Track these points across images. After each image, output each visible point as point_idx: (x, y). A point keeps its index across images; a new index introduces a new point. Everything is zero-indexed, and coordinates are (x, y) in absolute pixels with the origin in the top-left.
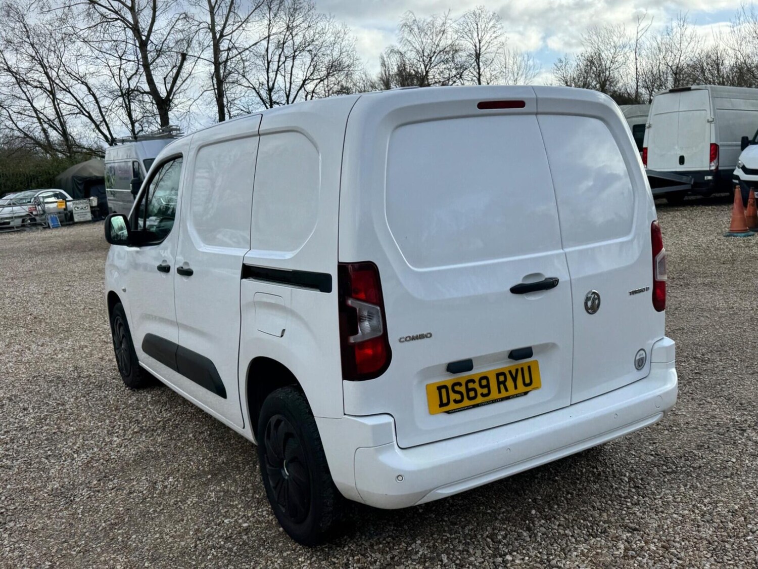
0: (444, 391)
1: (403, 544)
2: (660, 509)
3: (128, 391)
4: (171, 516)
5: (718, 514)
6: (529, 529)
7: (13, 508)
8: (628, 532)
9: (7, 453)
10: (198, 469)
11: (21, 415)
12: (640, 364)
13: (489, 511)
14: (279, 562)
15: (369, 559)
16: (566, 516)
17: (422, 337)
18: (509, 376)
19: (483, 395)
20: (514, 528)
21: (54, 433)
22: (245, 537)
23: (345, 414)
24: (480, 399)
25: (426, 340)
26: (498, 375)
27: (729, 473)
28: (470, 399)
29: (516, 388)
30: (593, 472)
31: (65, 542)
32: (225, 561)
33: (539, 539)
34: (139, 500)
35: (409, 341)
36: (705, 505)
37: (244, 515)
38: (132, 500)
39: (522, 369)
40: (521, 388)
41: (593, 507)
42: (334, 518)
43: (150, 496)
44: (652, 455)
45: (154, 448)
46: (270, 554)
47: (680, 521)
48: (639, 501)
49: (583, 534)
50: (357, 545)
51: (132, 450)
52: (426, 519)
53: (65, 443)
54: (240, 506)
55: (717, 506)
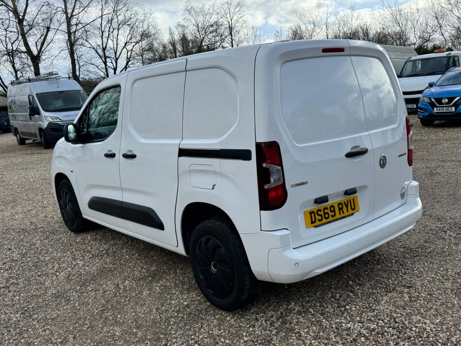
0: (313, 214)
1: (285, 305)
2: (419, 275)
3: (73, 234)
4: (137, 303)
5: (451, 275)
6: (352, 292)
7: (32, 307)
8: (407, 288)
9: (10, 275)
10: (142, 275)
11: (9, 253)
12: (403, 196)
13: (326, 284)
14: (215, 321)
15: (269, 315)
16: (369, 283)
17: (302, 184)
18: (344, 205)
19: (332, 216)
20: (343, 292)
21: (37, 262)
22: (188, 310)
23: (261, 230)
24: (331, 219)
25: (304, 185)
26: (339, 204)
27: (447, 254)
28: (326, 218)
29: (348, 211)
30: (374, 259)
31: (76, 323)
32: (183, 324)
33: (360, 296)
34: (112, 295)
35: (296, 186)
36: (442, 271)
37: (183, 298)
38: (107, 296)
39: (350, 201)
40: (350, 212)
41: (383, 277)
42: (250, 292)
43: (118, 293)
44: (402, 248)
45: (107, 266)
46: (208, 318)
47: (432, 280)
48: (406, 272)
49: (383, 291)
50: (257, 308)
51: (93, 268)
52: (291, 291)
53: (46, 267)
54: (177, 293)
55: (448, 272)
